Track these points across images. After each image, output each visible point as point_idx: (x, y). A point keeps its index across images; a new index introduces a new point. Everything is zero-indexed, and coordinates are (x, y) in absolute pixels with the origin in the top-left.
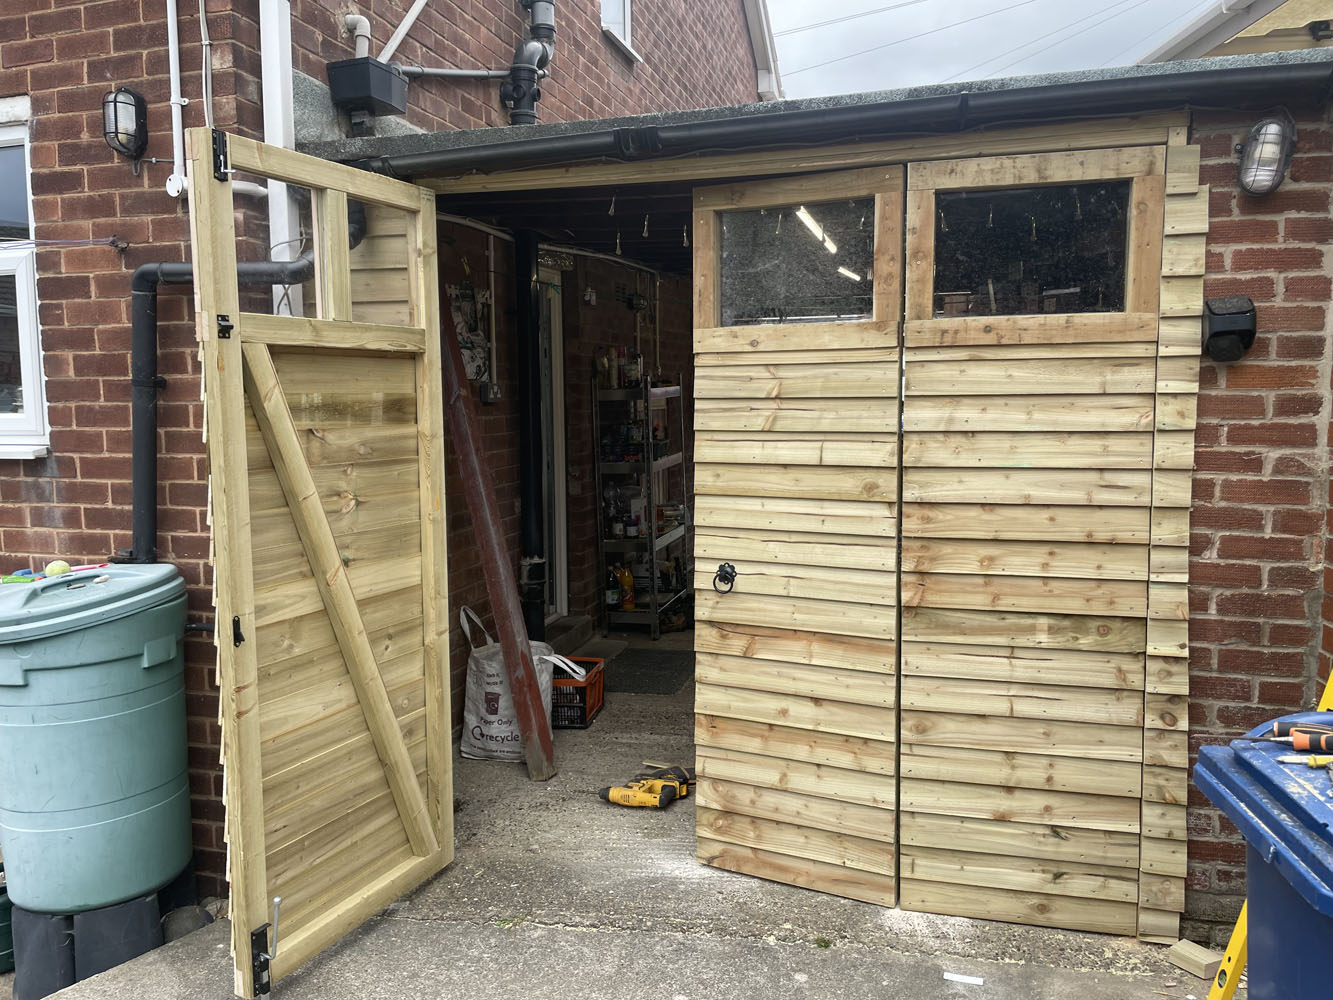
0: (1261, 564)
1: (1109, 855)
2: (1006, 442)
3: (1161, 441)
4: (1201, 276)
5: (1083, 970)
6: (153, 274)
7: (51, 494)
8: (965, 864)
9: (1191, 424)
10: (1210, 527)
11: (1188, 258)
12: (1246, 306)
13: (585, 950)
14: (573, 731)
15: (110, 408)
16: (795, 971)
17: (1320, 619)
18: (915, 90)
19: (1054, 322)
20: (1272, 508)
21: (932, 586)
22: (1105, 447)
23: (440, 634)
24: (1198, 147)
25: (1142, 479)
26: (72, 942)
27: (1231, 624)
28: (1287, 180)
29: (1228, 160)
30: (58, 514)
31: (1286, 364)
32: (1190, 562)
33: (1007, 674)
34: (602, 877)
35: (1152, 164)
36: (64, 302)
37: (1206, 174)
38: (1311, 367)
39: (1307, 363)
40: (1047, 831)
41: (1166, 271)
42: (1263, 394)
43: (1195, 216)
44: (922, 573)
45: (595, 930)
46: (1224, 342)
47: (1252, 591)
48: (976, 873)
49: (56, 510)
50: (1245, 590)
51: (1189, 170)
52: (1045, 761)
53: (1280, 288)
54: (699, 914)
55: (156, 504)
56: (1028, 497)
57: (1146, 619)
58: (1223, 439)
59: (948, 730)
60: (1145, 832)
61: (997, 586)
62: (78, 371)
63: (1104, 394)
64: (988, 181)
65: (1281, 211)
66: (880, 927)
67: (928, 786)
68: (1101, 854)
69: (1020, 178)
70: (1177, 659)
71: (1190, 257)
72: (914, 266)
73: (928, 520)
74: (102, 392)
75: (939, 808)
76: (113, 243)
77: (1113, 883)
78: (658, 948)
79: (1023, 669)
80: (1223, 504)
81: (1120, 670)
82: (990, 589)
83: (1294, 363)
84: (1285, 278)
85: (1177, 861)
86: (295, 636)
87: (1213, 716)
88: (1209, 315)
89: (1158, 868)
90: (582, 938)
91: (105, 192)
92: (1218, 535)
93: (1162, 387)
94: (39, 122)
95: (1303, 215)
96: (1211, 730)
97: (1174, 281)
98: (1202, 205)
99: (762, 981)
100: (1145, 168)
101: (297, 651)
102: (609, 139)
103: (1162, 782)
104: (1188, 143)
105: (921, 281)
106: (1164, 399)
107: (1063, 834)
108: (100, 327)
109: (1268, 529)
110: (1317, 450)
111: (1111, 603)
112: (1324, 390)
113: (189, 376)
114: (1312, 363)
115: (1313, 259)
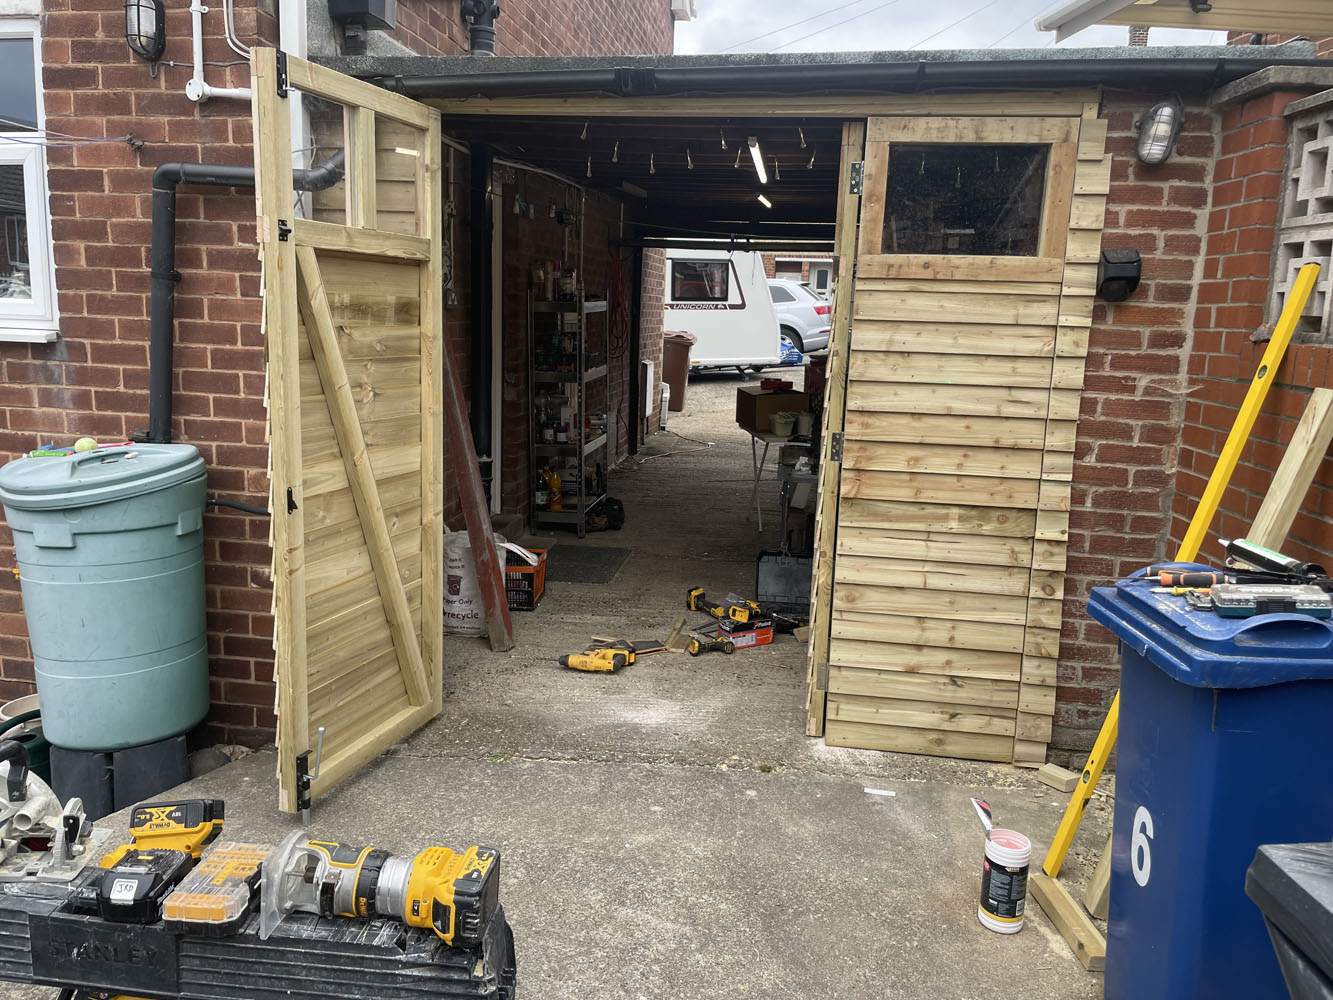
0: (1128, 468)
1: (995, 699)
2: (935, 362)
3: (1058, 365)
4: (1099, 230)
5: (972, 786)
6: (177, 173)
7: (60, 376)
8: (881, 708)
9: (1083, 352)
10: (1092, 436)
11: (1090, 215)
12: (1134, 257)
13: (571, 777)
14: (522, 612)
15: (122, 297)
16: (746, 789)
17: (1170, 512)
18: (880, 54)
19: (981, 263)
20: (1140, 423)
21: (868, 481)
22: (1014, 369)
23: (437, 515)
24: (1106, 121)
25: (1041, 396)
26: (111, 778)
27: (1102, 514)
28: (1174, 154)
29: (1129, 134)
30: (67, 395)
31: (1161, 306)
32: (1074, 464)
33: (925, 554)
34: (573, 723)
35: (1068, 132)
36: (76, 194)
37: (1111, 145)
38: (1180, 309)
39: (1176, 306)
40: (947, 681)
41: (1073, 224)
42: (1141, 330)
43: (1098, 180)
44: (858, 470)
45: (575, 762)
46: (1115, 286)
47: (1120, 489)
48: (889, 714)
49: (65, 392)
50: (1115, 488)
51: (1098, 140)
52: (949, 625)
53: (1161, 244)
54: (661, 749)
55: (171, 390)
56: (950, 408)
57: (1037, 510)
58: (1107, 365)
59: (873, 600)
60: (1024, 680)
61: (919, 482)
62: (90, 260)
63: (1017, 325)
64: (934, 137)
65: (1166, 179)
66: (811, 758)
67: (853, 645)
68: (988, 698)
69: (961, 137)
70: (1058, 543)
71: (1094, 214)
72: (868, 207)
73: (866, 426)
74: (114, 282)
75: (863, 663)
76: (130, 140)
77: (996, 721)
78: (631, 774)
79: (937, 550)
80: (1103, 418)
81: (1013, 552)
82: (915, 484)
83: (1166, 306)
84: (1166, 235)
85: (1047, 703)
86: (327, 509)
87: (1080, 587)
88: (1104, 262)
89: (1033, 708)
90: (565, 768)
91: (120, 90)
92: (1097, 443)
93: (1063, 321)
94: (51, 18)
95: (1184, 183)
96: (1081, 599)
97: (1078, 234)
98: (1105, 171)
99: (721, 796)
100: (1062, 136)
101: (328, 522)
102: (611, 77)
103: (1040, 641)
104: (1098, 117)
105: (873, 220)
106: (1064, 330)
107: (959, 683)
108: (114, 220)
109: (1136, 440)
110: (1178, 377)
111: (1010, 497)
112: (1188, 328)
113: (204, 271)
114: (1181, 306)
115: (1189, 221)
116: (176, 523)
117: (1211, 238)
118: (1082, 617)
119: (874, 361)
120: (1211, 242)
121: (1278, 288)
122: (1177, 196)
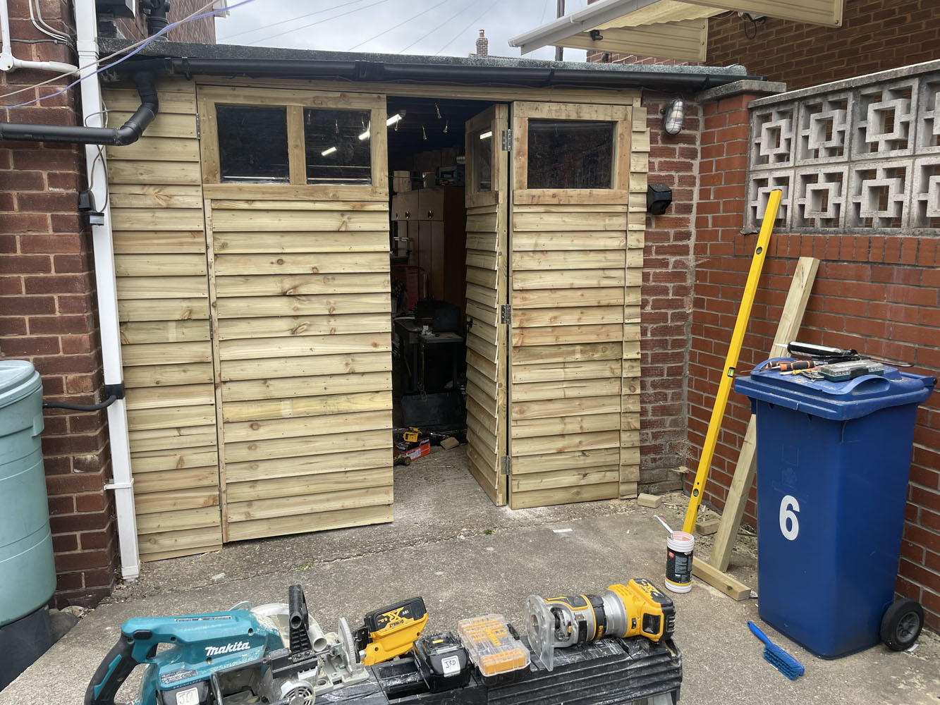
0: (668, 311)
1: (607, 460)
2: (561, 256)
3: (629, 254)
4: (646, 173)
5: (607, 515)
8: (544, 478)
9: (642, 245)
10: (648, 295)
11: (640, 164)
12: (667, 189)
13: (366, 567)
16: (485, 547)
17: (690, 335)
19: (584, 193)
20: (672, 285)
21: (527, 334)
22: (605, 257)
24: (646, 108)
25: (619, 273)
27: (656, 340)
28: (684, 129)
29: (658, 117)
31: (678, 216)
32: (641, 312)
33: (563, 376)
35: (626, 115)
37: (650, 123)
38: (688, 218)
39: (686, 216)
40: (580, 454)
41: (632, 169)
42: (669, 231)
43: (642, 143)
44: (522, 328)
45: (362, 557)
46: (659, 206)
47: (664, 324)
48: (549, 482)
50: (662, 324)
51: (642, 120)
52: (579, 419)
53: (676, 180)
54: (413, 535)
56: (572, 284)
57: (622, 342)
58: (653, 252)
59: (535, 410)
60: (623, 445)
63: (606, 230)
64: (554, 116)
65: (678, 143)
66: (509, 519)
67: (526, 441)
68: (603, 460)
69: (569, 116)
70: (635, 360)
71: (643, 163)
72: (516, 160)
73: (524, 299)
75: (532, 452)
77: (608, 473)
78: (406, 555)
79: (571, 373)
80: (653, 284)
81: (611, 368)
82: (556, 333)
83: (681, 216)
84: (679, 175)
85: (636, 456)
87: (648, 385)
88: (650, 192)
89: (628, 462)
92: (651, 299)
93: (631, 227)
95: (686, 146)
96: (648, 392)
97: (635, 175)
98: (647, 138)
100: (623, 117)
103: (630, 420)
104: (641, 106)
105: (521, 168)
106: (631, 233)
107: (587, 454)
109: (671, 295)
110: (689, 257)
111: (608, 335)
112: (692, 228)
113: (16, 212)
114: (688, 216)
115: (689, 167)
116: (32, 427)
117: (702, 176)
118: (650, 402)
119: (526, 258)
120: (702, 179)
121: (751, 204)
122: (684, 153)
